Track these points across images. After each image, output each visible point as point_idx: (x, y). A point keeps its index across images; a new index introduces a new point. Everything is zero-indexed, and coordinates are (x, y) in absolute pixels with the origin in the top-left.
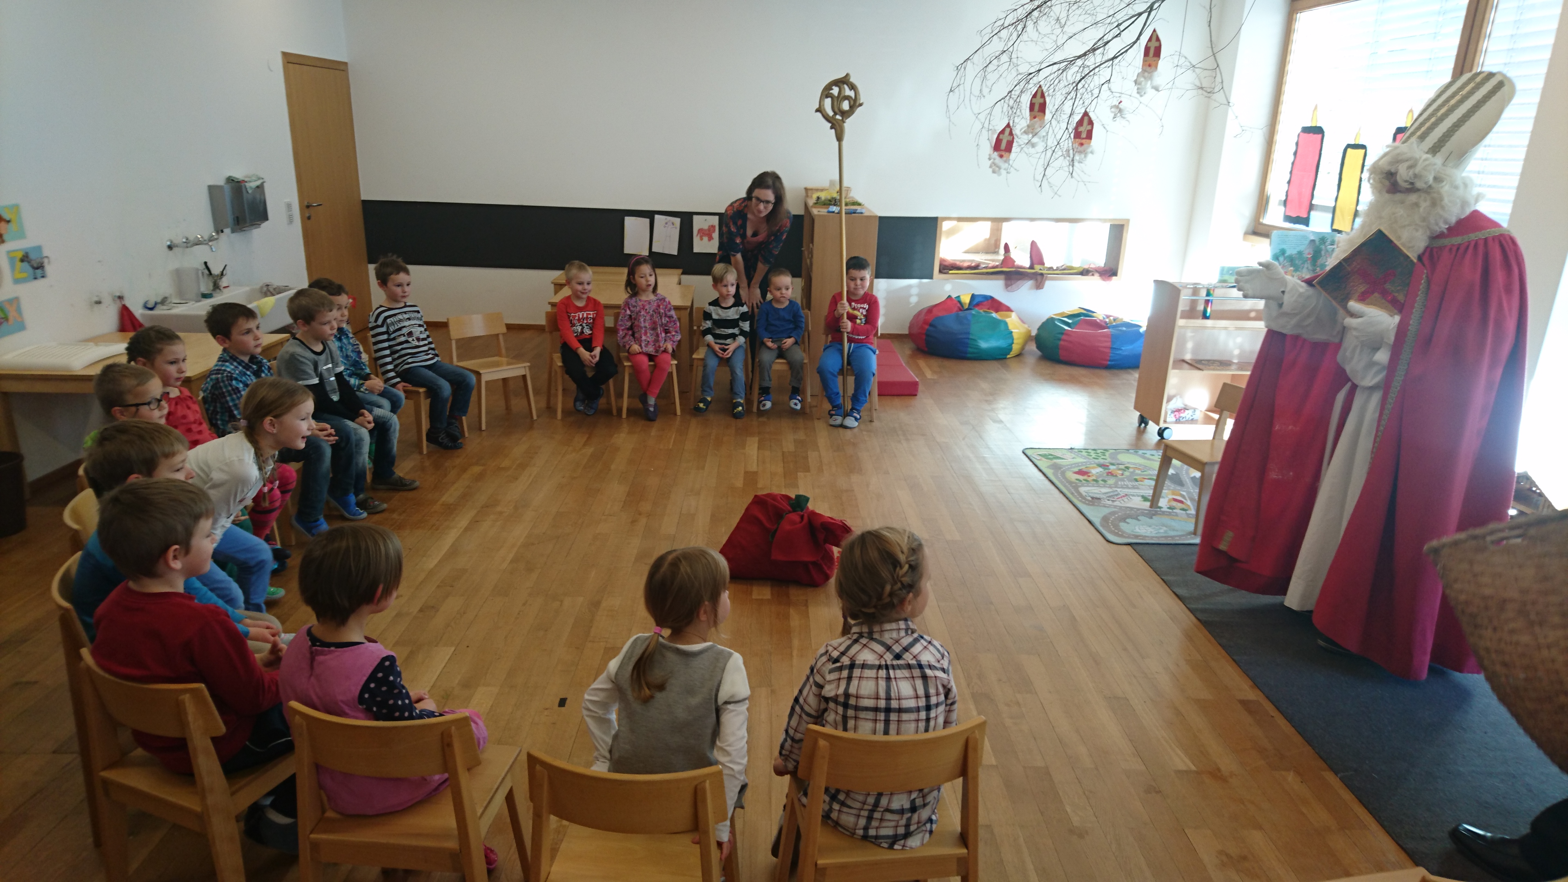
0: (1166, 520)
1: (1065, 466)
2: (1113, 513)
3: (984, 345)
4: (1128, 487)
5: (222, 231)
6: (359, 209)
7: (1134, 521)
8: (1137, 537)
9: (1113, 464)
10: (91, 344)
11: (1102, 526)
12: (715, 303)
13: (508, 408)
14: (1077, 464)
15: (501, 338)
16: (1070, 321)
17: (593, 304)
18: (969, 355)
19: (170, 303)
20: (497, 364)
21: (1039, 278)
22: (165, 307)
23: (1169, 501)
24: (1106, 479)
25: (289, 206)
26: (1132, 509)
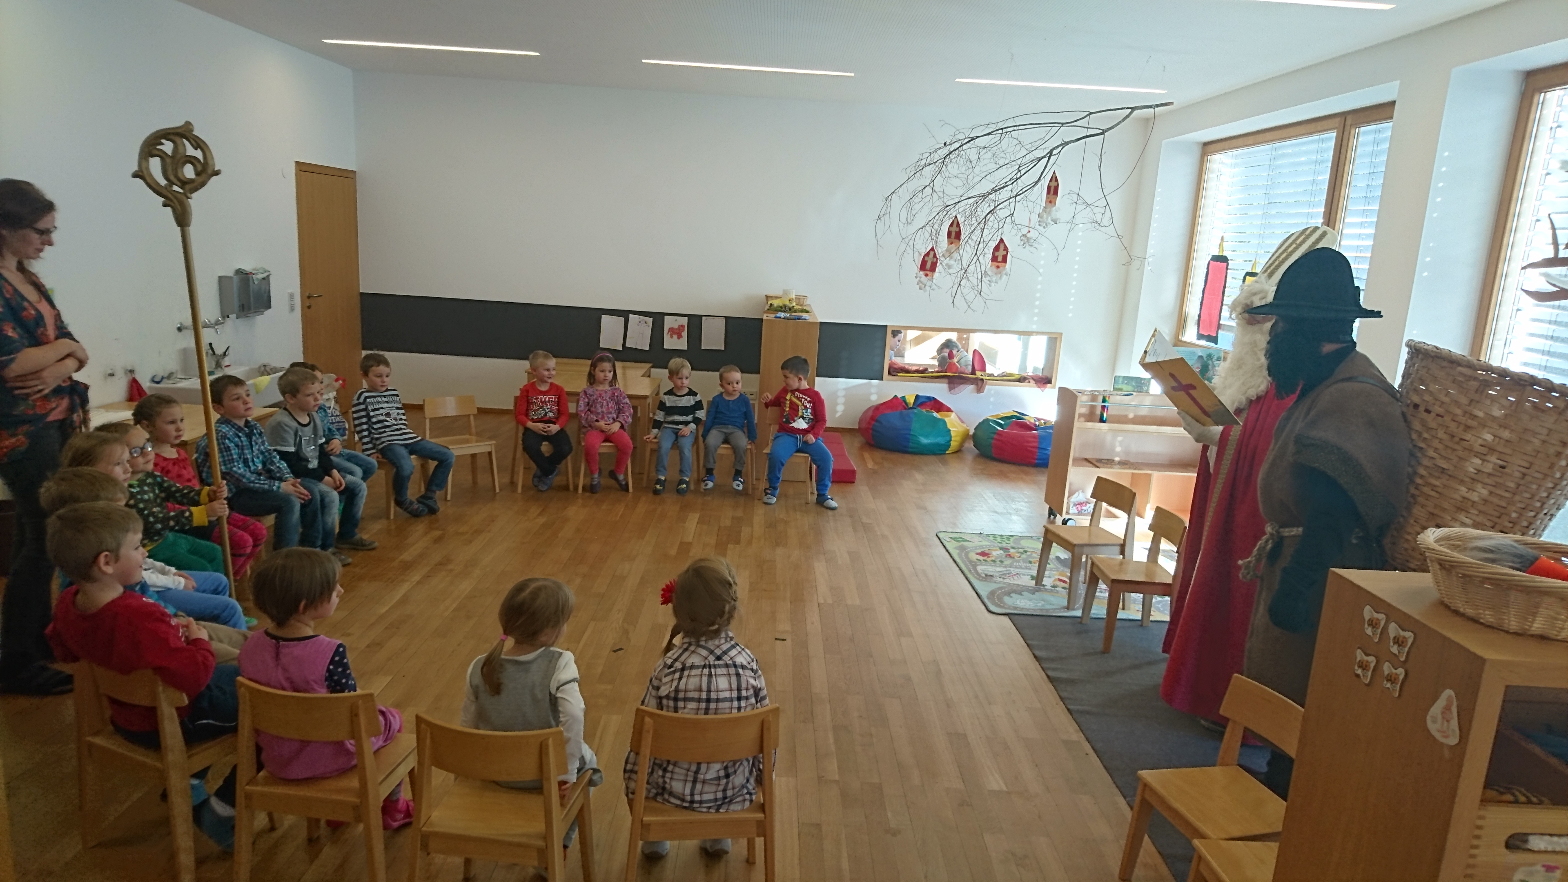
0: (1047, 596)
1: (969, 548)
2: (1001, 588)
3: (924, 441)
4: (1021, 567)
5: (228, 317)
6: (357, 300)
7: (1018, 596)
8: (1015, 608)
9: (1013, 548)
10: (103, 410)
11: (988, 598)
12: (670, 392)
13: (475, 482)
14: (982, 547)
15: (472, 418)
16: (1003, 423)
17: (555, 389)
18: (910, 450)
19: (176, 378)
20: (467, 441)
21: (980, 383)
22: (171, 382)
23: (1055, 580)
24: (1003, 560)
25: (291, 296)
26: (1019, 585)
